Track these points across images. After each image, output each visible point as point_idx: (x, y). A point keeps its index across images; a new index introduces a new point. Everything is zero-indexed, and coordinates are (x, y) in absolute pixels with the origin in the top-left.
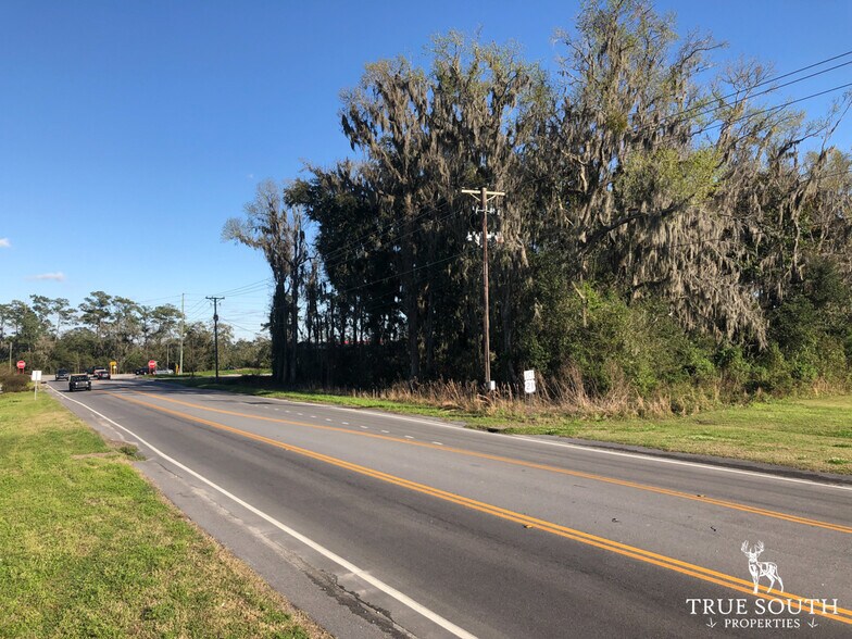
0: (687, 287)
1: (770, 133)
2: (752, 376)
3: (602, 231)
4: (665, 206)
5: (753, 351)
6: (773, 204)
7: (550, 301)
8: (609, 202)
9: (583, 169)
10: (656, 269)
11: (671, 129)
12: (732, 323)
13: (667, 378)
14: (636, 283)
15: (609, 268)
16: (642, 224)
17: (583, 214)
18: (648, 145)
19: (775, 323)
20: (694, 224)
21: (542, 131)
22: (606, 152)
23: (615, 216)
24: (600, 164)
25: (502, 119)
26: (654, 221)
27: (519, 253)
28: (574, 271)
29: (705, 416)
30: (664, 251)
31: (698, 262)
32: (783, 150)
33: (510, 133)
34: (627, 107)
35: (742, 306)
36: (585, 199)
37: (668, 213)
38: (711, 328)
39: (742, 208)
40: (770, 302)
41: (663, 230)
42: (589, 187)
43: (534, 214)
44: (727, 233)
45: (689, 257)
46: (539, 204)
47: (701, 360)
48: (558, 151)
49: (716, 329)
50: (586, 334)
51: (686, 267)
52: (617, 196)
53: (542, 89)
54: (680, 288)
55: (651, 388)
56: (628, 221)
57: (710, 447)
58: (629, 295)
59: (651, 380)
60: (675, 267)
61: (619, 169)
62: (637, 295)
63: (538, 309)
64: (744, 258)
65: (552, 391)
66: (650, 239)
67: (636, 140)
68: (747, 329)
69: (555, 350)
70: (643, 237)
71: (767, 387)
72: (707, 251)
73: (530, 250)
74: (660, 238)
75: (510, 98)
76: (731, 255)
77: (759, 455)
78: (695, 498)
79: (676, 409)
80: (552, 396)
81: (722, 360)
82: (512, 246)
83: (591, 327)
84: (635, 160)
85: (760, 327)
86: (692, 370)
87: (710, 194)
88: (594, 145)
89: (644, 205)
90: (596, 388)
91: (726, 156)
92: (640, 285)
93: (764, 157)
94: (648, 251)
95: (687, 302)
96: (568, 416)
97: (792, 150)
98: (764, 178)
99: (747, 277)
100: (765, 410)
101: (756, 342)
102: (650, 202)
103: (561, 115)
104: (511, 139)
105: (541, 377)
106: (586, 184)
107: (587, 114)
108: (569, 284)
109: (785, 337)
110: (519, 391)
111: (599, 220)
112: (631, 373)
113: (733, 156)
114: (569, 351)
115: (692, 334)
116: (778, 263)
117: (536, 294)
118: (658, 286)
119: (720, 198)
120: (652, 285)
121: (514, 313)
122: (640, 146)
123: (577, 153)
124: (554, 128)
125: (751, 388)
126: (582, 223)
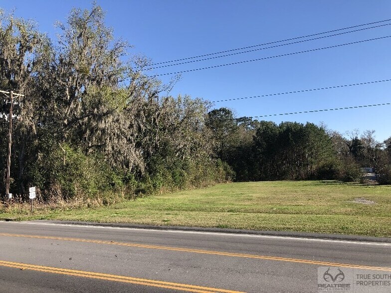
0: (113, 148)
1: (149, 87)
2: (138, 187)
3: (75, 120)
4: (105, 111)
5: (139, 176)
6: (149, 115)
7: (47, 152)
8: (80, 107)
9: (67, 89)
10: (100, 139)
11: (109, 78)
12: (131, 165)
13: (102, 189)
14: (90, 145)
15: (78, 137)
16: (94, 118)
17: (67, 111)
18: (99, 83)
19: (148, 165)
20: (117, 121)
21: (47, 68)
22: (79, 83)
23: (82, 114)
24: (76, 88)
25: (25, 58)
26: (100, 117)
27: (31, 127)
28: (60, 138)
29: (117, 206)
30: (103, 131)
31: (118, 137)
32: (153, 94)
33: (29, 66)
34: (90, 64)
35: (135, 157)
36: (68, 104)
37: (106, 114)
38: (123, 166)
39: (138, 115)
40: (146, 156)
41: (103, 122)
42: (70, 98)
43: (41, 107)
44: (131, 126)
45: (114, 134)
46: (44, 104)
47: (118, 181)
48: (55, 79)
49: (124, 167)
50: (65, 168)
51: (113, 139)
52: (83, 104)
53: (48, 47)
54: (110, 148)
55: (95, 194)
56: (88, 116)
57: (118, 219)
58: (87, 151)
59: (95, 190)
60: (108, 139)
61: (85, 92)
62: (90, 150)
63: (40, 156)
64: (137, 137)
65: (44, 197)
66: (97, 125)
67: (94, 80)
68: (137, 167)
69: (48, 177)
70: (94, 124)
71: (144, 191)
72: (123, 133)
73: (37, 125)
74: (102, 125)
75: (30, 48)
76: (132, 135)
77: (137, 221)
78: (109, 243)
79: (105, 203)
80: (45, 200)
81: (126, 181)
82: (27, 122)
83: (68, 165)
84: (93, 89)
85: (142, 166)
86: (113, 185)
87: (125, 108)
88: (73, 79)
89: (96, 110)
90: (68, 194)
91: (132, 93)
92: (92, 146)
93: (147, 96)
94: (96, 130)
95: (113, 154)
96: (52, 209)
97: (157, 95)
98: (146, 105)
99: (138, 145)
100: (143, 201)
101: (140, 172)
102: (98, 109)
103: (58, 62)
104: (30, 69)
105: (39, 190)
106: (69, 97)
107: (70, 64)
108: (58, 143)
109: (151, 170)
110: (26, 198)
111: (74, 115)
112: (85, 187)
113: (134, 94)
114: (55, 177)
115: (114, 169)
116: (150, 140)
117: (39, 148)
118: (100, 147)
119: (129, 110)
120: (98, 147)
121: (26, 157)
122: (95, 82)
123: (65, 81)
124: (54, 67)
125: (137, 192)
126: (66, 115)
